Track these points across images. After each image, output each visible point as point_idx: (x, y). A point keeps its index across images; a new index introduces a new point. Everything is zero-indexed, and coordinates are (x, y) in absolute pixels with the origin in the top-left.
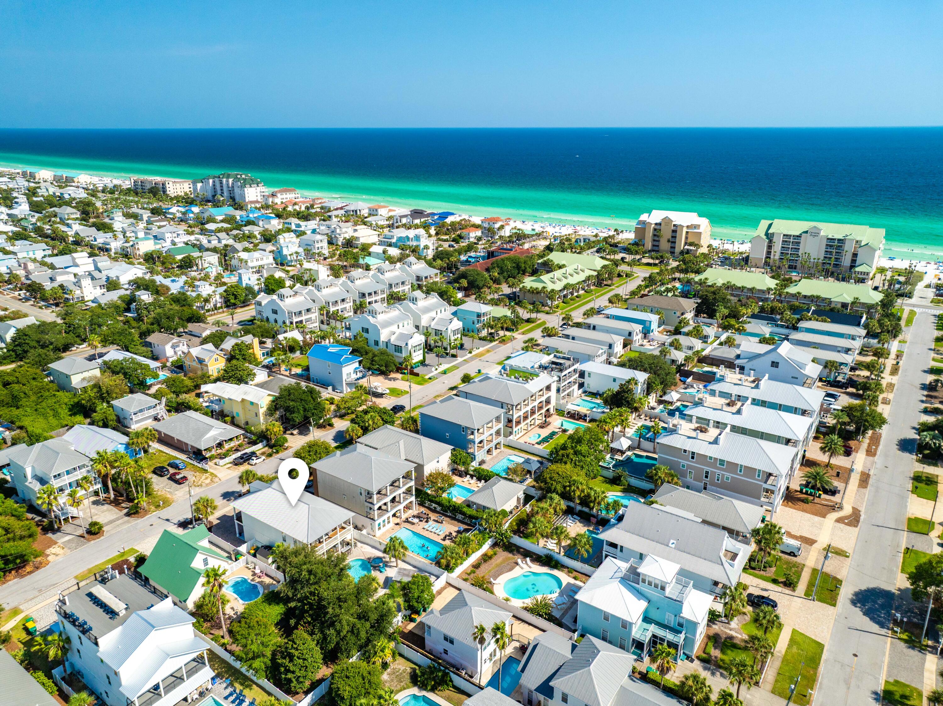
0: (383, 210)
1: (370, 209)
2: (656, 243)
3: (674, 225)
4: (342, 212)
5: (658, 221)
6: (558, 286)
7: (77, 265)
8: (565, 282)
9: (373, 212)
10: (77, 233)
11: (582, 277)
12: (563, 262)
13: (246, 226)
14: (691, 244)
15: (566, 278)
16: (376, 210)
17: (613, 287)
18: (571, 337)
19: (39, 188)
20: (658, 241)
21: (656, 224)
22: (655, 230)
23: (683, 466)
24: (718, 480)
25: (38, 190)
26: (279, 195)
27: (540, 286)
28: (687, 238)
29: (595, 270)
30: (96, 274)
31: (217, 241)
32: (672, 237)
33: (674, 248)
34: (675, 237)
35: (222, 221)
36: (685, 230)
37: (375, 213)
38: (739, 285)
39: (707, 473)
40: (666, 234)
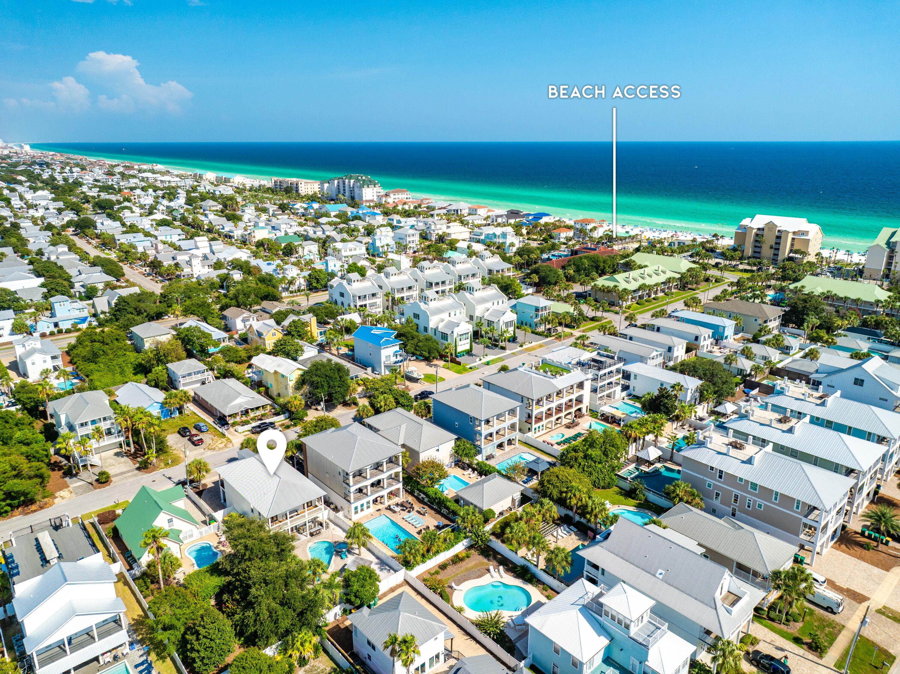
0: (482, 210)
1: (470, 209)
2: (758, 250)
3: (779, 231)
4: (444, 211)
5: (761, 226)
6: (633, 286)
7: (197, 248)
8: (641, 282)
9: (473, 212)
10: (210, 222)
11: (662, 278)
12: (646, 264)
13: (353, 220)
14: (796, 252)
15: (643, 278)
16: (476, 210)
17: (697, 291)
18: (628, 337)
19: (199, 186)
20: (761, 247)
21: (759, 229)
22: (757, 235)
23: (709, 486)
24: (749, 507)
25: (198, 188)
26: (392, 195)
27: (611, 284)
28: (792, 245)
29: (679, 273)
30: (210, 256)
31: (321, 233)
32: (776, 243)
33: (778, 255)
34: (779, 244)
35: (335, 216)
36: (790, 236)
37: (474, 212)
38: (842, 295)
39: (736, 497)
40: (769, 240)
